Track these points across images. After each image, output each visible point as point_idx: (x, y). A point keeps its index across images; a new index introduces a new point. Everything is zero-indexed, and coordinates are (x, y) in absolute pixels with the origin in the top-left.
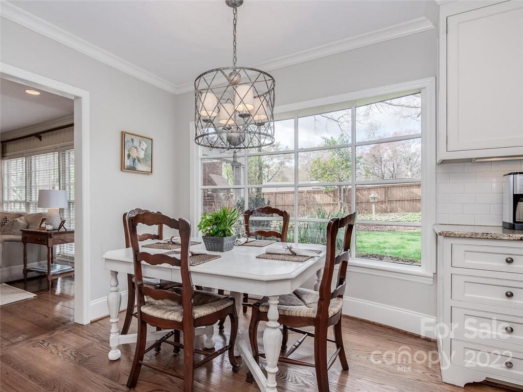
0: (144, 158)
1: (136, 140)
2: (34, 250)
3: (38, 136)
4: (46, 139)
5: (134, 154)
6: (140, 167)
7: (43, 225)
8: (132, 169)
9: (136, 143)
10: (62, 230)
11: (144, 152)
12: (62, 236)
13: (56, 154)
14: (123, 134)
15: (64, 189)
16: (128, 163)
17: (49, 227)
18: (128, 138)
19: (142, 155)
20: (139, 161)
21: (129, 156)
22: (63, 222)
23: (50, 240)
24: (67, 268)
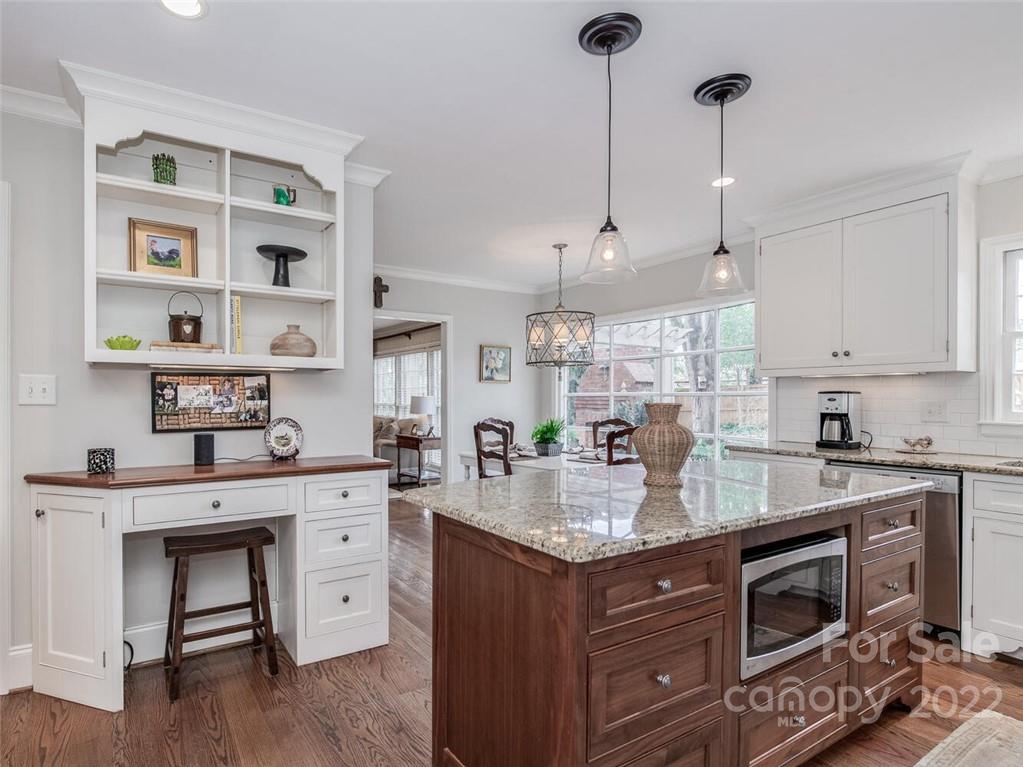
0: (502, 368)
1: (494, 351)
2: (408, 455)
3: (408, 334)
4: (415, 337)
5: (492, 365)
6: (497, 377)
7: (414, 431)
8: (491, 379)
9: (494, 354)
10: (431, 436)
11: (501, 362)
12: (431, 442)
13: (425, 354)
14: (481, 348)
15: (432, 395)
16: (486, 374)
17: (420, 433)
18: (486, 350)
19: (500, 365)
20: (497, 371)
21: (487, 367)
22: (432, 428)
23: (421, 445)
24: (435, 475)
